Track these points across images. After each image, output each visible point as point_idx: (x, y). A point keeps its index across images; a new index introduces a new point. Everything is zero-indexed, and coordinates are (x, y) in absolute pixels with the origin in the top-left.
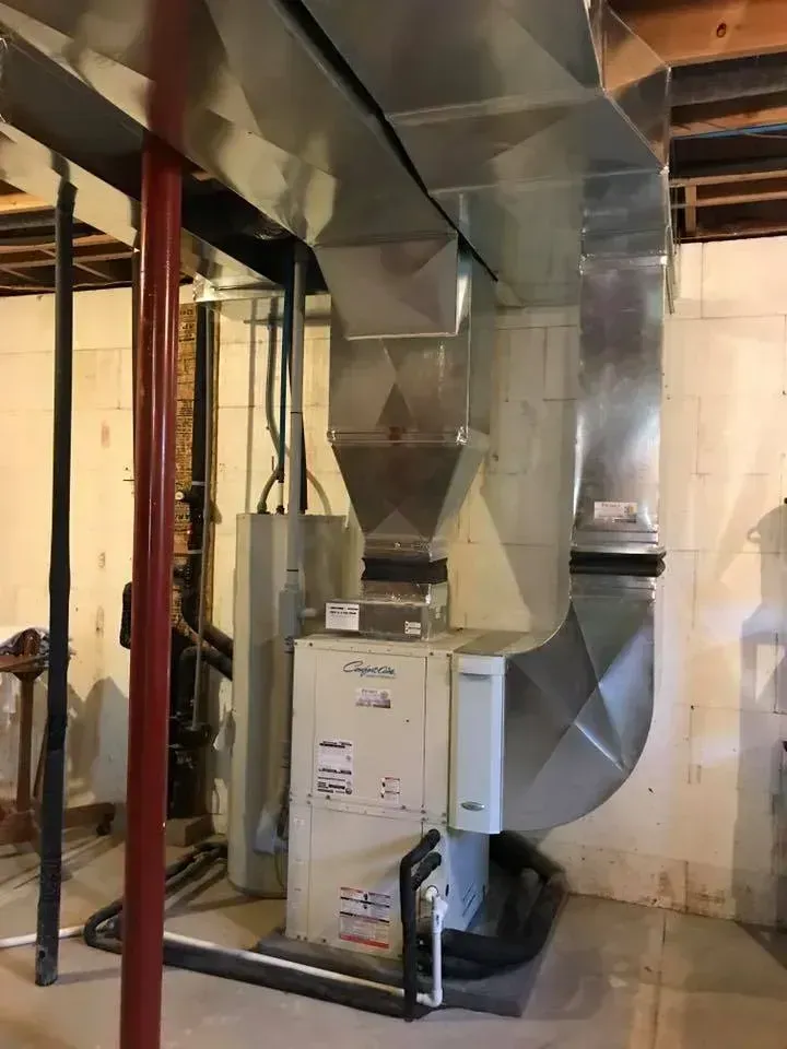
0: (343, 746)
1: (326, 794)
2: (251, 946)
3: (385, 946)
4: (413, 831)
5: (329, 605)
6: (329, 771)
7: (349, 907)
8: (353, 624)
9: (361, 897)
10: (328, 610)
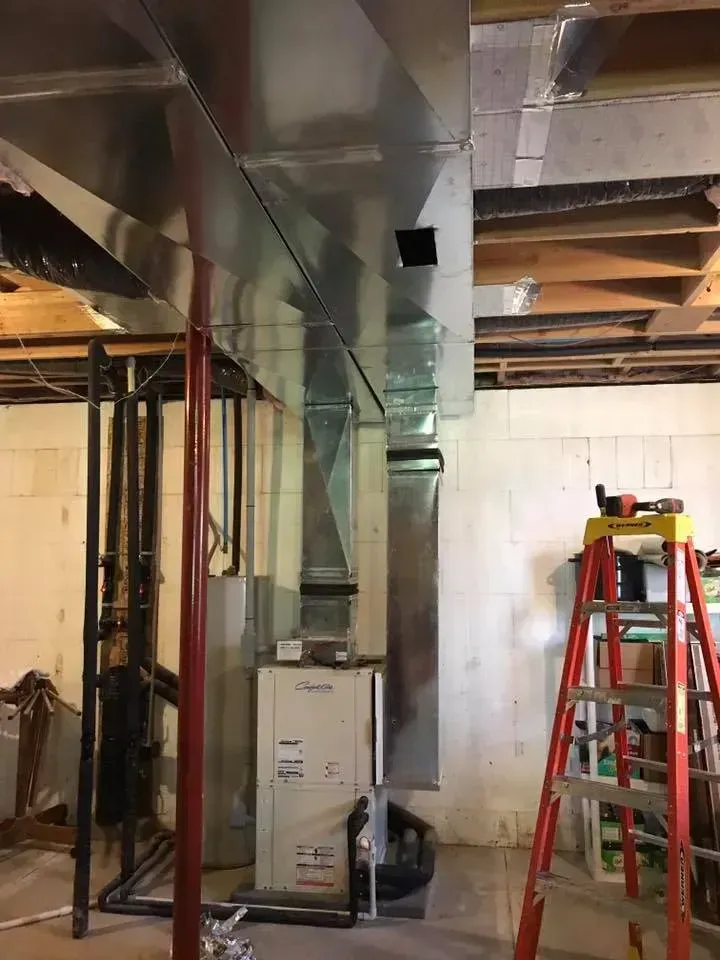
0: (296, 743)
1: (284, 779)
2: (227, 899)
3: (332, 885)
4: (349, 799)
5: (279, 643)
6: (286, 762)
7: (304, 859)
8: (297, 656)
9: (312, 851)
10: (279, 647)
